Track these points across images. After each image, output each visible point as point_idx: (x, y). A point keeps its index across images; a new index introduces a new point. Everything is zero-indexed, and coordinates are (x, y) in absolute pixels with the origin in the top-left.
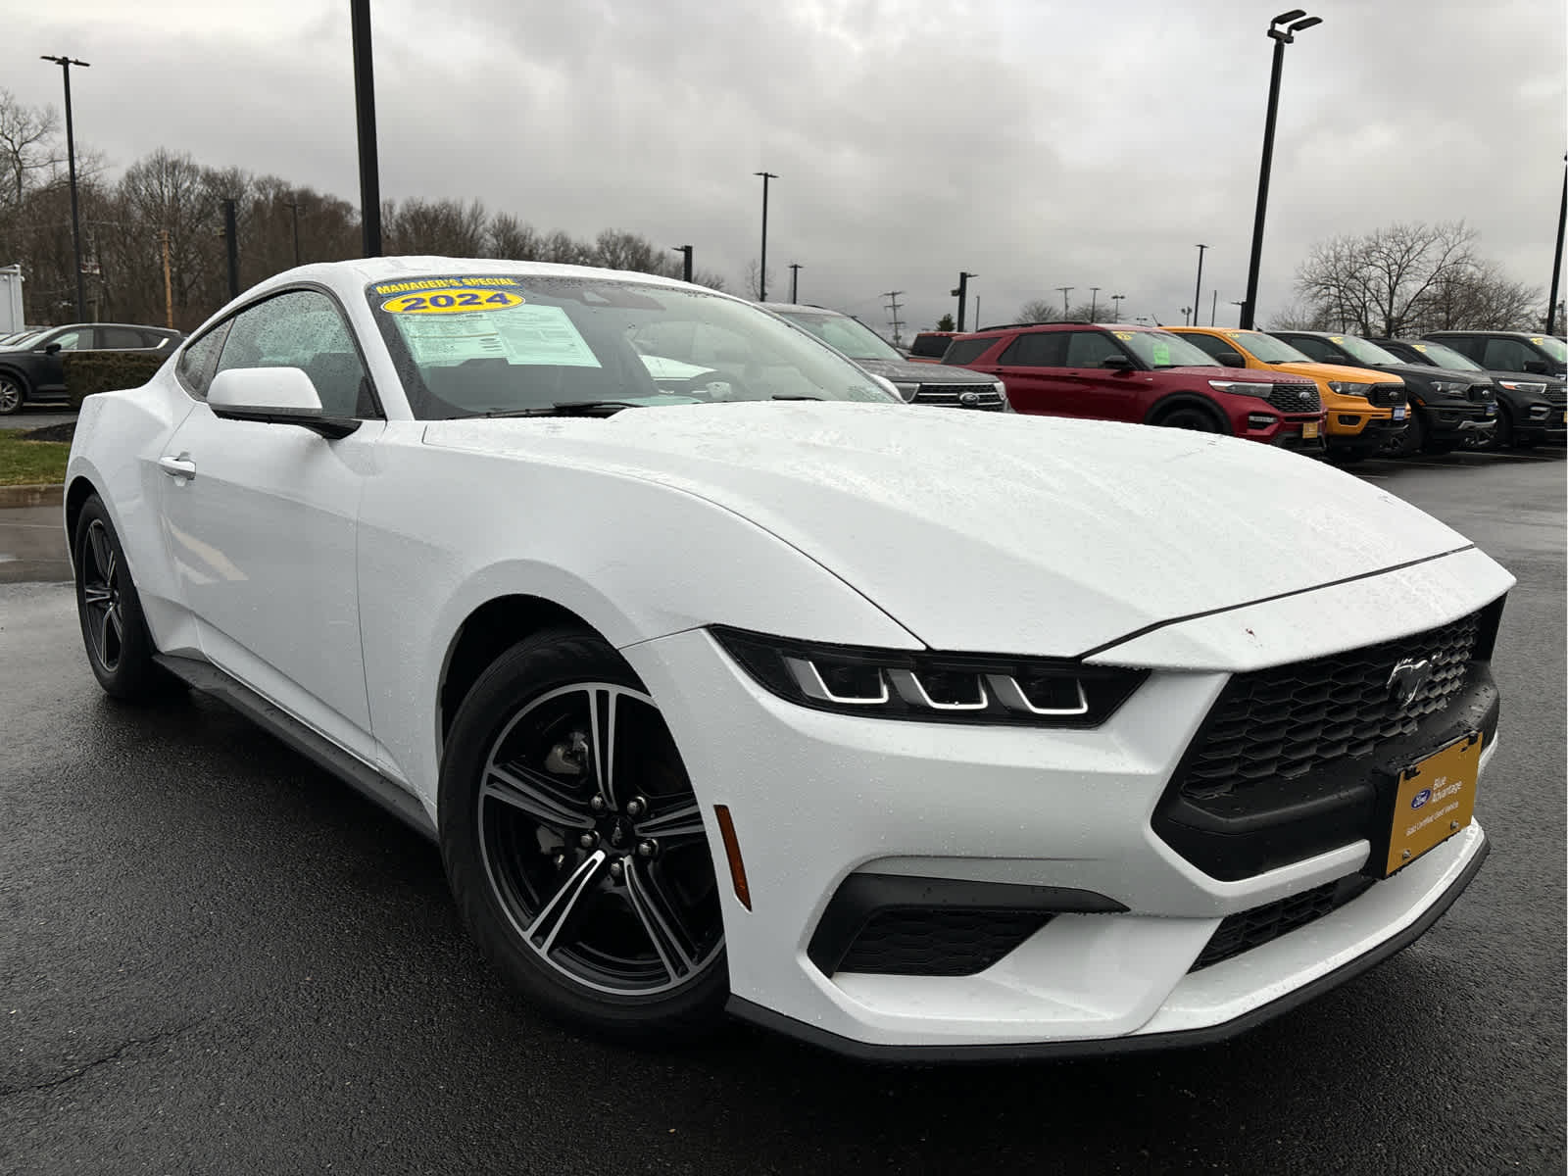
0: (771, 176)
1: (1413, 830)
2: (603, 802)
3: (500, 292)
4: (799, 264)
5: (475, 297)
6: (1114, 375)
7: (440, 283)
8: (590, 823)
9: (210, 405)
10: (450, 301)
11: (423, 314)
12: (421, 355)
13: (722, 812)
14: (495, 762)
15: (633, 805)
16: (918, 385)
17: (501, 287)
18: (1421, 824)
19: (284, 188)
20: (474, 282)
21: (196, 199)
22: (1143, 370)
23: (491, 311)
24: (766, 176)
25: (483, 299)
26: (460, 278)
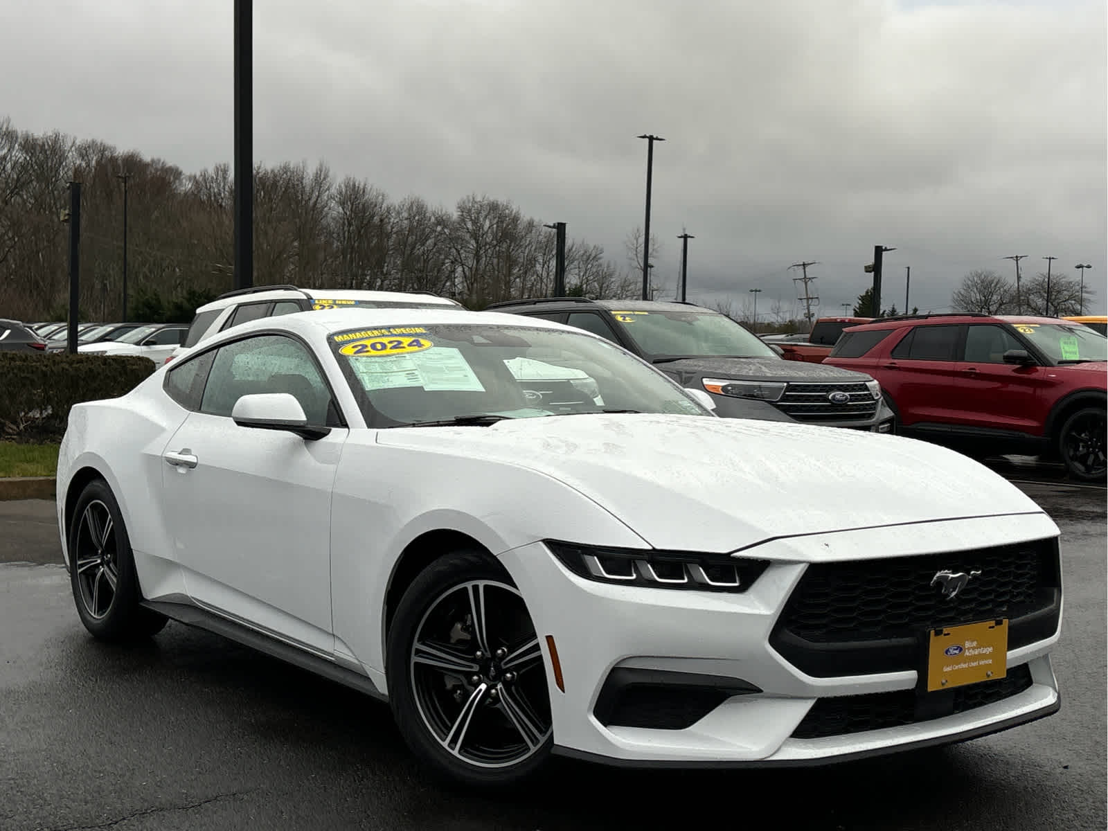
0: (657, 139)
1: (949, 669)
2: (482, 653)
3: (416, 339)
4: (689, 234)
5: (400, 343)
6: (1014, 371)
7: (376, 333)
8: (476, 668)
9: (234, 418)
10: (384, 346)
11: (367, 357)
12: (369, 385)
13: (550, 639)
14: (418, 641)
15: (499, 652)
16: (785, 384)
17: (417, 335)
18: (957, 667)
19: (107, 153)
20: (398, 331)
21: (13, 168)
22: (1046, 366)
23: (411, 353)
24: (651, 139)
25: (405, 345)
26: (389, 328)
